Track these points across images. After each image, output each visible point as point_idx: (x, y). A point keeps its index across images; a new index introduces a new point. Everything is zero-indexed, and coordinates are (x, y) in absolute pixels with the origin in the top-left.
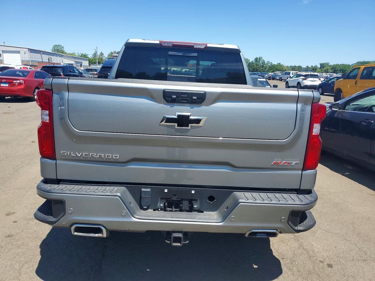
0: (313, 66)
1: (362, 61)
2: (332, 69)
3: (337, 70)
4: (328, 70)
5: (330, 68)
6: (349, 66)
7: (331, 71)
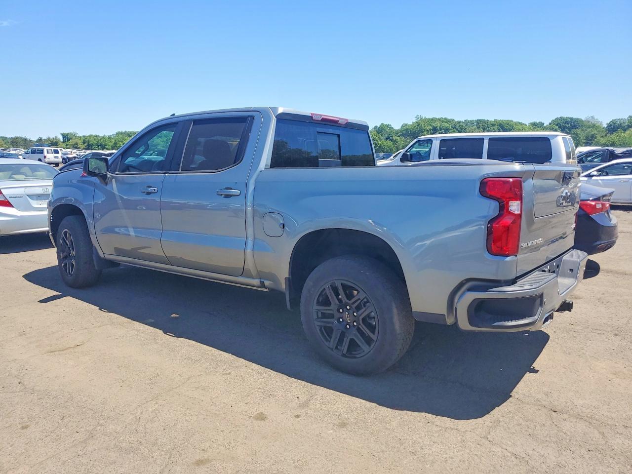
0: (51, 138)
1: (123, 131)
2: (84, 143)
3: (93, 145)
4: (77, 144)
5: (80, 142)
6: (110, 138)
7: (83, 146)
